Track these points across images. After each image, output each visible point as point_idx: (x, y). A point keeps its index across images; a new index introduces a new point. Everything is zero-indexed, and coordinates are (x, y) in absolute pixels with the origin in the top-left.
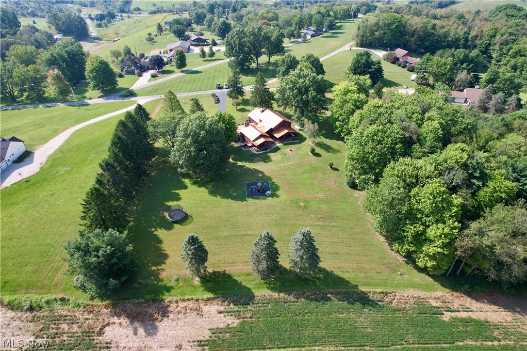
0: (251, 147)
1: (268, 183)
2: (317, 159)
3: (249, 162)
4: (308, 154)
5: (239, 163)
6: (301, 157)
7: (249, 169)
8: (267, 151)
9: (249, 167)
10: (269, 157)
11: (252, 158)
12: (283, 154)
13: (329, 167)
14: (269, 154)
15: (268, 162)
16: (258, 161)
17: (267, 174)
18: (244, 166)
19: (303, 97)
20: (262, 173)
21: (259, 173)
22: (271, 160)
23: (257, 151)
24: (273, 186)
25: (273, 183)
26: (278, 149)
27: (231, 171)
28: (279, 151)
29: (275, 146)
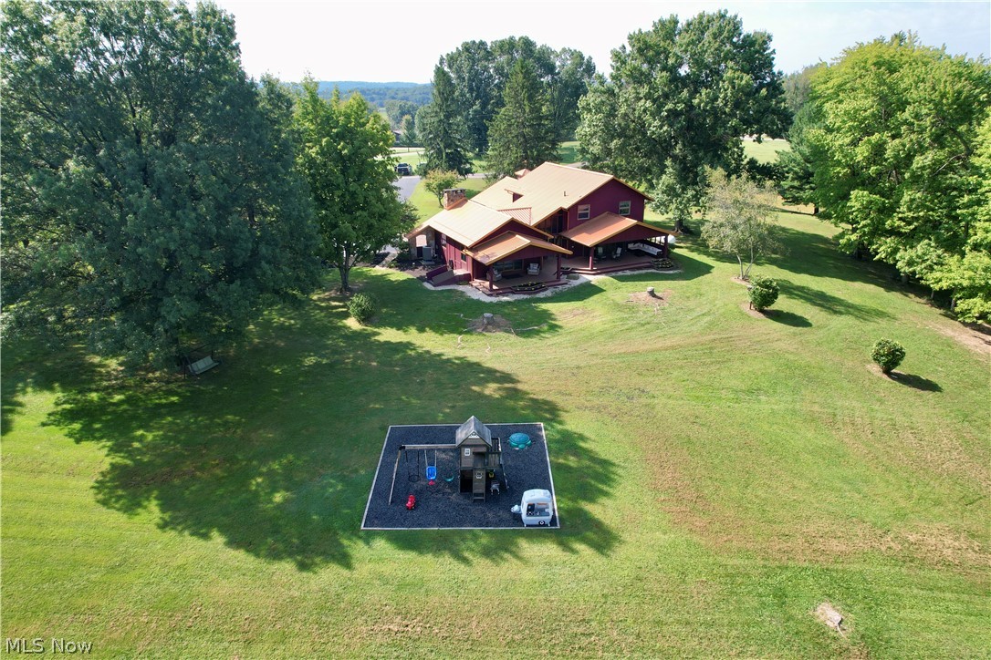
0: (466, 279)
1: (533, 433)
2: (795, 334)
3: (438, 329)
4: (742, 313)
5: (389, 335)
6: (711, 324)
7: (434, 362)
8: (541, 295)
9: (435, 351)
10: (546, 316)
11: (460, 318)
12: (618, 307)
13: (876, 369)
14: (544, 306)
15: (538, 332)
16: (491, 325)
17: (534, 384)
18: (408, 345)
19: (696, 101)
20: (506, 378)
21: (483, 382)
22: (553, 328)
23: (492, 293)
24: (572, 461)
25: (569, 443)
26: (589, 291)
27: (331, 366)
28: (596, 297)
29: (575, 283)
